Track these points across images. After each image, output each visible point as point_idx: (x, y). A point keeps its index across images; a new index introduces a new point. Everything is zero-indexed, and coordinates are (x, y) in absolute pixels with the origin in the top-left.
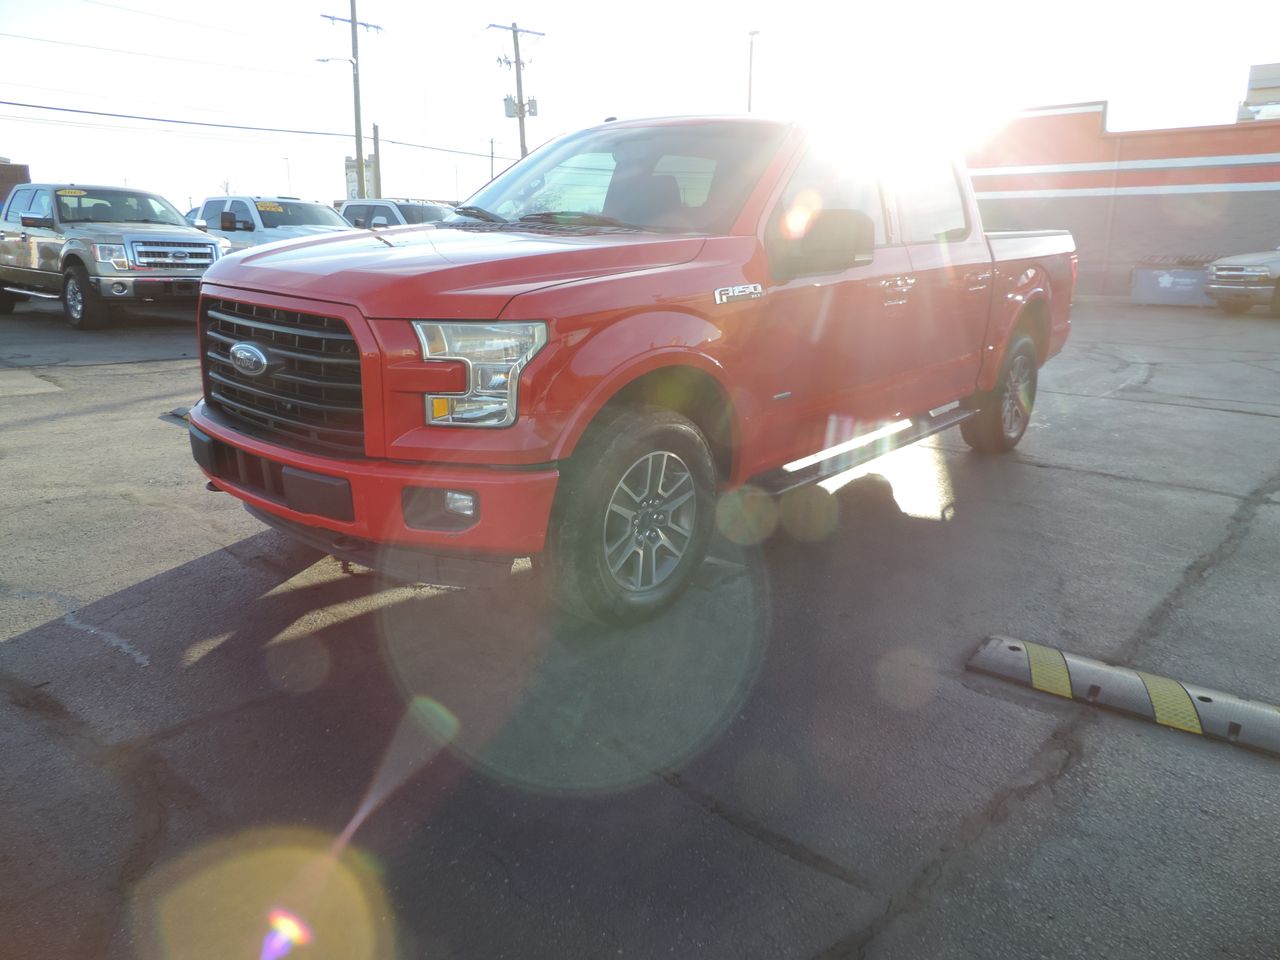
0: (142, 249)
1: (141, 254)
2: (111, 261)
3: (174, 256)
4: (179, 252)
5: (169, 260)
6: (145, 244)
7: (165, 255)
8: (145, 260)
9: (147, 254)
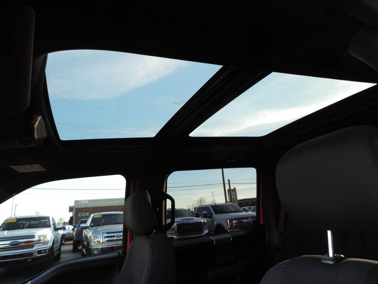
0: (106, 235)
1: (105, 237)
2: (95, 241)
3: (117, 236)
4: (118, 235)
5: (115, 238)
6: (107, 233)
7: (114, 236)
8: (106, 239)
9: (107, 237)
